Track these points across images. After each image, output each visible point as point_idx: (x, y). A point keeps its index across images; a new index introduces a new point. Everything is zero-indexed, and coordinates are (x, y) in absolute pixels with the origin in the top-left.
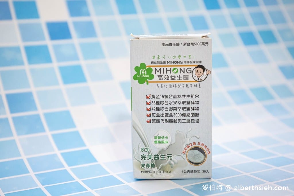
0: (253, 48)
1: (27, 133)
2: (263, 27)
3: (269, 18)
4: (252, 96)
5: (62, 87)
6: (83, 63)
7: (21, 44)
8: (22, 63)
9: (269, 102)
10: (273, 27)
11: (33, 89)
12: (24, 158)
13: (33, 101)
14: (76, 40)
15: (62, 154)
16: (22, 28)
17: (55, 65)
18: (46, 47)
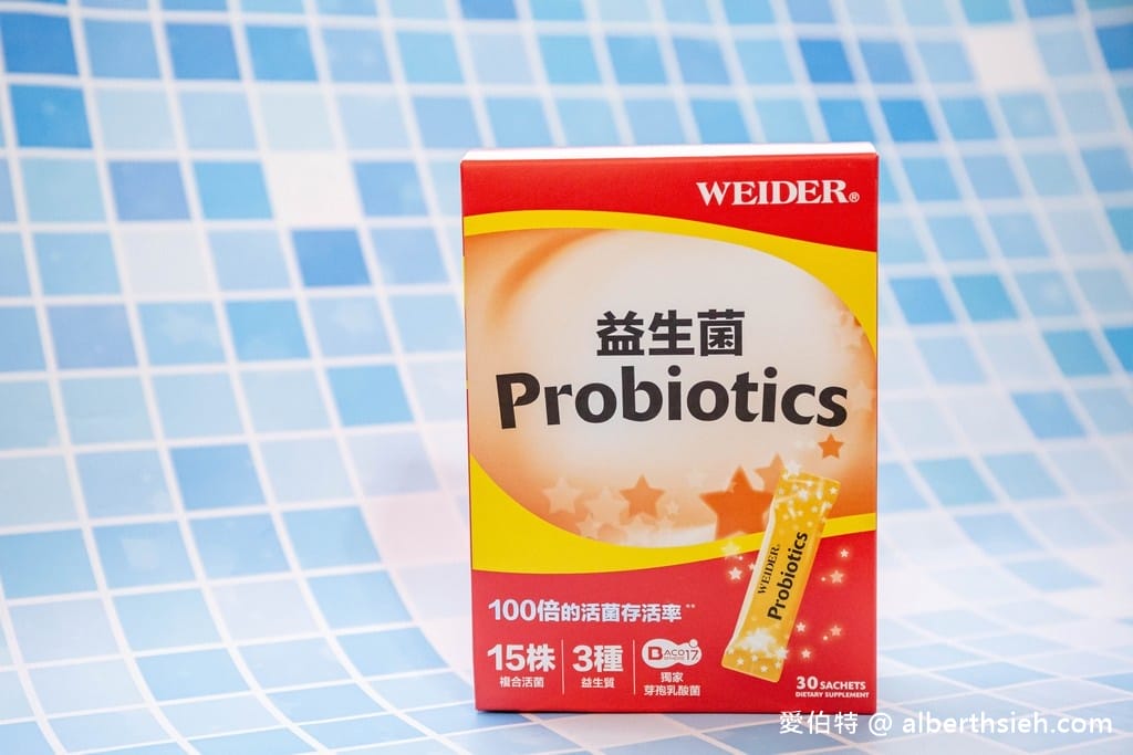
0: (936, 332)
1: (235, 573)
3: (989, 239)
5: (338, 432)
6: (401, 359)
7: (217, 297)
8: (219, 356)
10: (1002, 266)
11: (252, 438)
12: (230, 644)
13: (252, 473)
14: (381, 289)
15: (342, 640)
16: (217, 243)
17: (318, 363)
18: (290, 306)
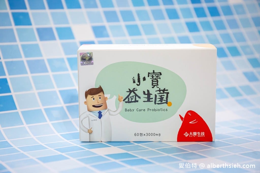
0: (224, 59)
2: (230, 45)
3: (233, 38)
4: (227, 93)
9: (239, 98)
10: (237, 44)
